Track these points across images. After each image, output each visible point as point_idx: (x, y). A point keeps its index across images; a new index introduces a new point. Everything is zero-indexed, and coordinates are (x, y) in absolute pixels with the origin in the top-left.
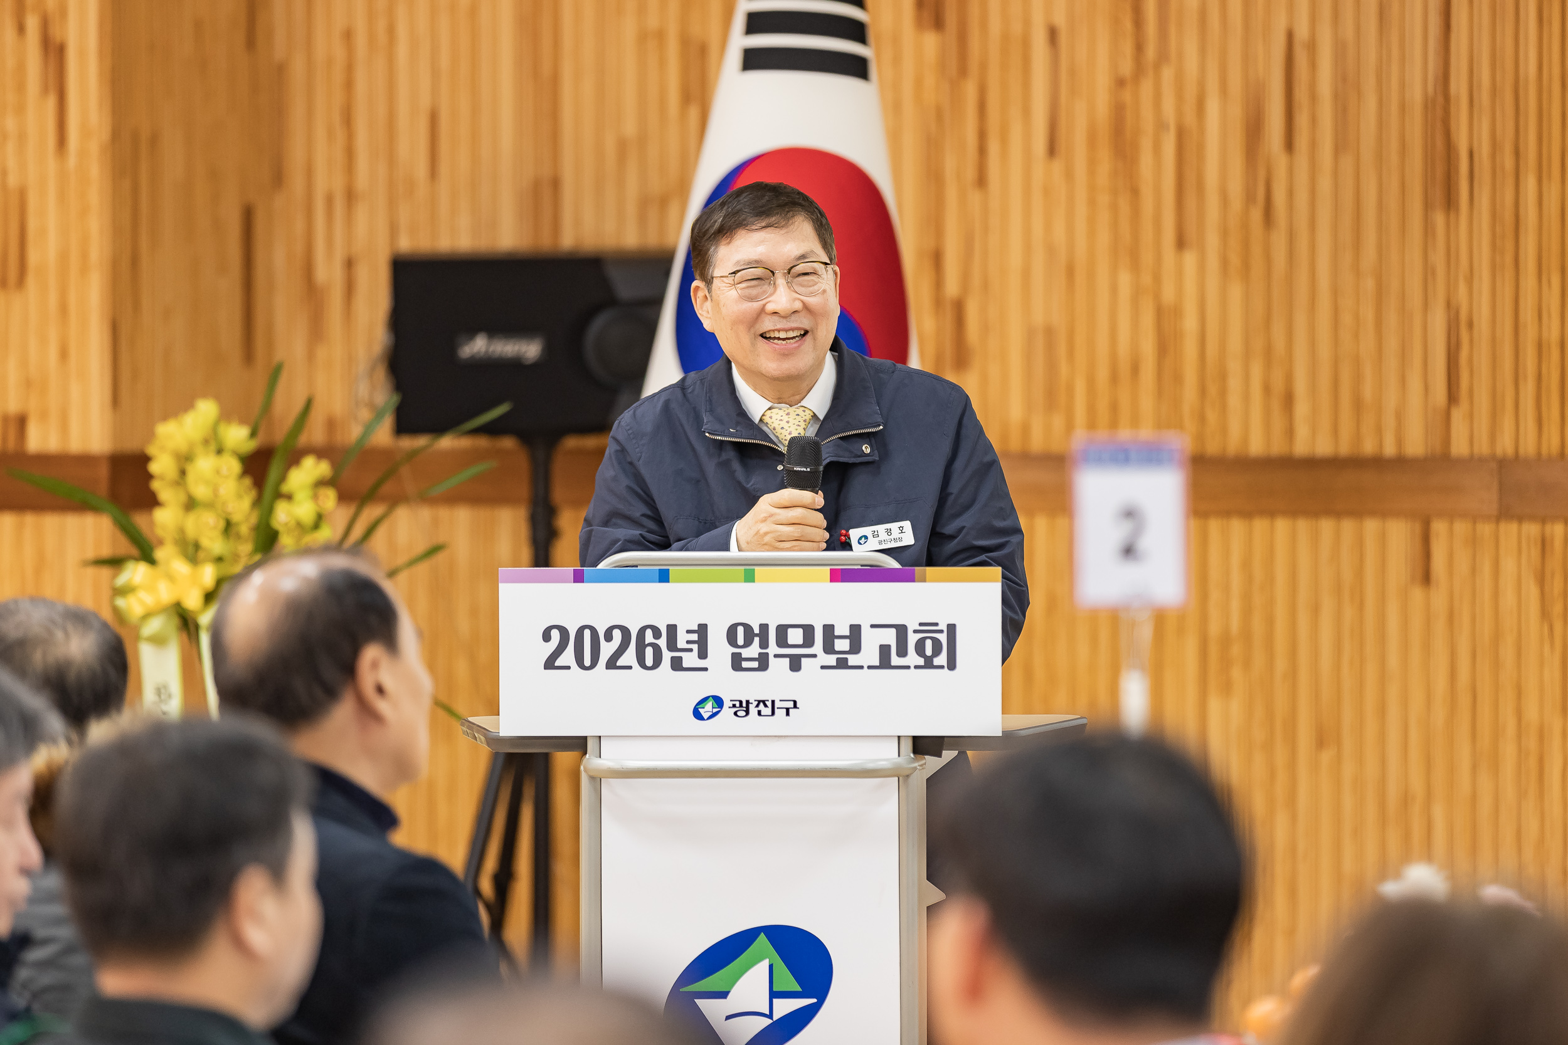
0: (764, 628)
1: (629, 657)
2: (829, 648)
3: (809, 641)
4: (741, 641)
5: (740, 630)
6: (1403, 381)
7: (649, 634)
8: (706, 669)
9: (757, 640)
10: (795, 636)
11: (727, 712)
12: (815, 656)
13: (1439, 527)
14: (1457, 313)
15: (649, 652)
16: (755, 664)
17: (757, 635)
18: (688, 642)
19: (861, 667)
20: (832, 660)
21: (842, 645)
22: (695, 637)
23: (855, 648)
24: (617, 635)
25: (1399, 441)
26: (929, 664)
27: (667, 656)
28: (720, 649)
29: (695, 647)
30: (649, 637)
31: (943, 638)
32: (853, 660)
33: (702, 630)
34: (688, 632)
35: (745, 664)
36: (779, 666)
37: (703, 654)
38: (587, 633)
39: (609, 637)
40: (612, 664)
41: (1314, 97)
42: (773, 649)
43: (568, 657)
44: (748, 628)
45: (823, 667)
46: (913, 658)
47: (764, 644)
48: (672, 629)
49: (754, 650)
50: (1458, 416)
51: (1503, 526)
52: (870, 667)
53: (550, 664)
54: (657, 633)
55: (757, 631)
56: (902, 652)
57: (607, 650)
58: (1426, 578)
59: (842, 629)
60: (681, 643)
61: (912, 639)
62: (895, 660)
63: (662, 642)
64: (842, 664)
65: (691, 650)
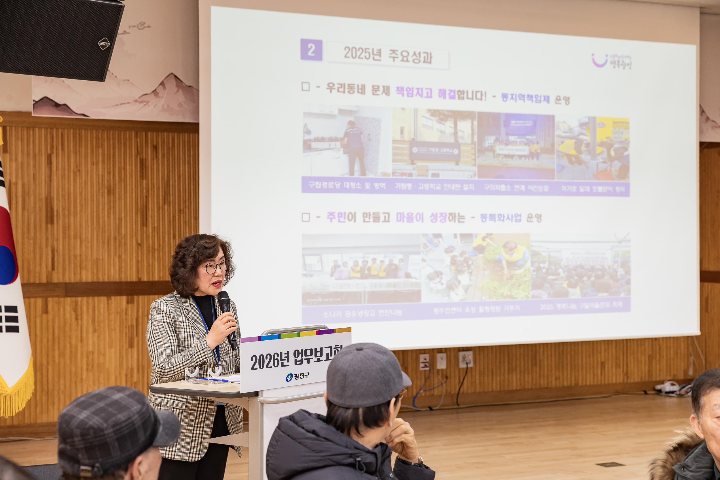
0: (302, 350)
1: (271, 364)
2: (316, 356)
3: (311, 354)
4: (297, 356)
5: (297, 352)
6: (41, 265)
7: (276, 355)
8: (289, 365)
9: (300, 354)
10: (309, 353)
12: (312, 358)
13: (50, 300)
14: (54, 248)
15: (276, 361)
16: (300, 363)
17: (300, 353)
18: (285, 357)
19: (322, 361)
20: (316, 359)
21: (318, 354)
22: (286, 355)
23: (321, 355)
24: (268, 356)
25: (40, 279)
27: (280, 362)
28: (292, 358)
29: (286, 358)
30: (276, 357)
32: (321, 358)
34: (285, 354)
35: (298, 363)
37: (288, 361)
38: (262, 357)
39: (267, 358)
41: (16, 197)
42: (304, 357)
44: (298, 351)
45: (315, 362)
47: (302, 356)
48: (281, 353)
49: (299, 359)
50: (55, 273)
51: (66, 298)
52: (325, 360)
54: (278, 356)
55: (300, 352)
56: (331, 355)
57: (266, 361)
58: (46, 312)
59: (319, 350)
60: (283, 358)
62: (330, 358)
63: (279, 358)
64: (319, 360)
65: (285, 360)
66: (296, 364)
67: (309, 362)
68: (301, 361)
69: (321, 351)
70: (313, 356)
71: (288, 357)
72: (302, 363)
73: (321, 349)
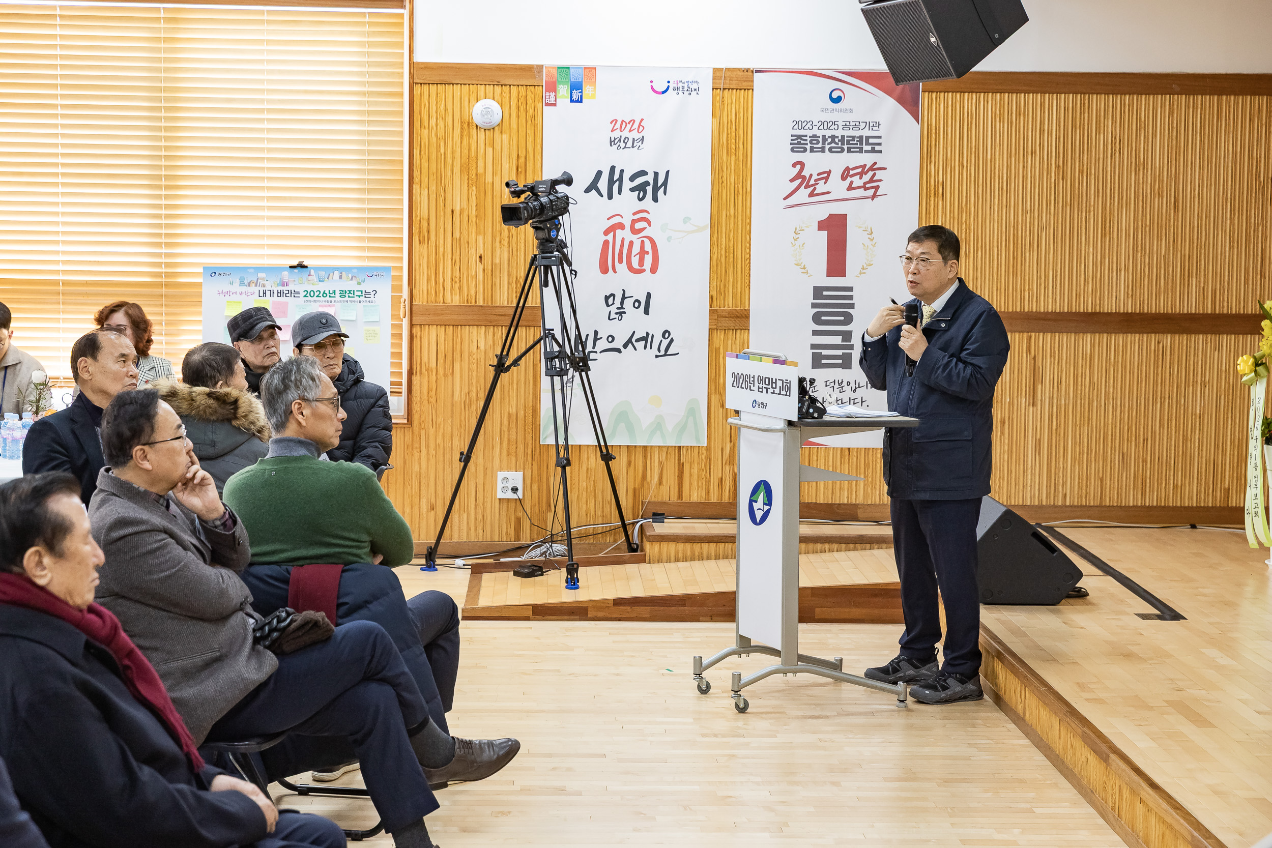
1: (743, 386)
11: (757, 405)
21: (774, 386)
22: (753, 379)
26: (786, 395)
27: (749, 385)
31: (788, 385)
33: (754, 377)
36: (765, 390)
40: (741, 388)
42: (764, 386)
43: (735, 384)
46: (784, 392)
49: (761, 386)
53: (733, 386)
59: (774, 381)
61: (785, 384)
63: (748, 380)
64: (774, 393)
66: (759, 391)
67: (767, 393)
68: (762, 388)
69: (776, 383)
70: (770, 387)
71: (753, 381)
72: (762, 392)
73: (776, 379)
